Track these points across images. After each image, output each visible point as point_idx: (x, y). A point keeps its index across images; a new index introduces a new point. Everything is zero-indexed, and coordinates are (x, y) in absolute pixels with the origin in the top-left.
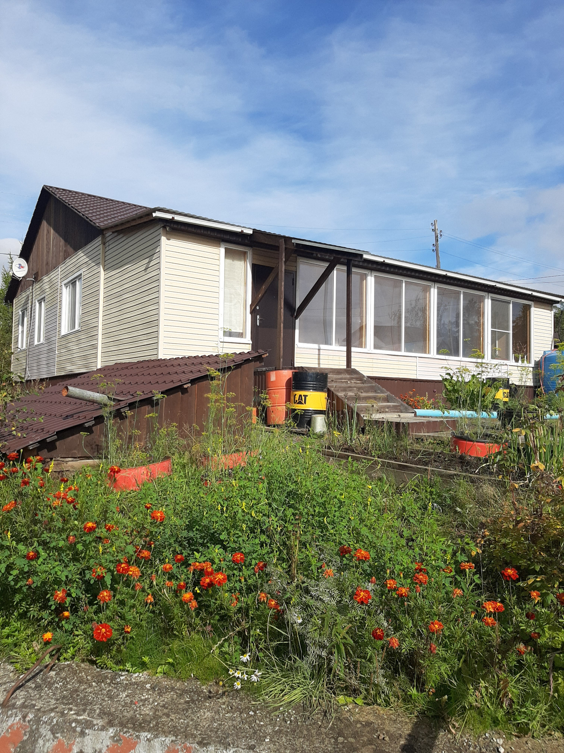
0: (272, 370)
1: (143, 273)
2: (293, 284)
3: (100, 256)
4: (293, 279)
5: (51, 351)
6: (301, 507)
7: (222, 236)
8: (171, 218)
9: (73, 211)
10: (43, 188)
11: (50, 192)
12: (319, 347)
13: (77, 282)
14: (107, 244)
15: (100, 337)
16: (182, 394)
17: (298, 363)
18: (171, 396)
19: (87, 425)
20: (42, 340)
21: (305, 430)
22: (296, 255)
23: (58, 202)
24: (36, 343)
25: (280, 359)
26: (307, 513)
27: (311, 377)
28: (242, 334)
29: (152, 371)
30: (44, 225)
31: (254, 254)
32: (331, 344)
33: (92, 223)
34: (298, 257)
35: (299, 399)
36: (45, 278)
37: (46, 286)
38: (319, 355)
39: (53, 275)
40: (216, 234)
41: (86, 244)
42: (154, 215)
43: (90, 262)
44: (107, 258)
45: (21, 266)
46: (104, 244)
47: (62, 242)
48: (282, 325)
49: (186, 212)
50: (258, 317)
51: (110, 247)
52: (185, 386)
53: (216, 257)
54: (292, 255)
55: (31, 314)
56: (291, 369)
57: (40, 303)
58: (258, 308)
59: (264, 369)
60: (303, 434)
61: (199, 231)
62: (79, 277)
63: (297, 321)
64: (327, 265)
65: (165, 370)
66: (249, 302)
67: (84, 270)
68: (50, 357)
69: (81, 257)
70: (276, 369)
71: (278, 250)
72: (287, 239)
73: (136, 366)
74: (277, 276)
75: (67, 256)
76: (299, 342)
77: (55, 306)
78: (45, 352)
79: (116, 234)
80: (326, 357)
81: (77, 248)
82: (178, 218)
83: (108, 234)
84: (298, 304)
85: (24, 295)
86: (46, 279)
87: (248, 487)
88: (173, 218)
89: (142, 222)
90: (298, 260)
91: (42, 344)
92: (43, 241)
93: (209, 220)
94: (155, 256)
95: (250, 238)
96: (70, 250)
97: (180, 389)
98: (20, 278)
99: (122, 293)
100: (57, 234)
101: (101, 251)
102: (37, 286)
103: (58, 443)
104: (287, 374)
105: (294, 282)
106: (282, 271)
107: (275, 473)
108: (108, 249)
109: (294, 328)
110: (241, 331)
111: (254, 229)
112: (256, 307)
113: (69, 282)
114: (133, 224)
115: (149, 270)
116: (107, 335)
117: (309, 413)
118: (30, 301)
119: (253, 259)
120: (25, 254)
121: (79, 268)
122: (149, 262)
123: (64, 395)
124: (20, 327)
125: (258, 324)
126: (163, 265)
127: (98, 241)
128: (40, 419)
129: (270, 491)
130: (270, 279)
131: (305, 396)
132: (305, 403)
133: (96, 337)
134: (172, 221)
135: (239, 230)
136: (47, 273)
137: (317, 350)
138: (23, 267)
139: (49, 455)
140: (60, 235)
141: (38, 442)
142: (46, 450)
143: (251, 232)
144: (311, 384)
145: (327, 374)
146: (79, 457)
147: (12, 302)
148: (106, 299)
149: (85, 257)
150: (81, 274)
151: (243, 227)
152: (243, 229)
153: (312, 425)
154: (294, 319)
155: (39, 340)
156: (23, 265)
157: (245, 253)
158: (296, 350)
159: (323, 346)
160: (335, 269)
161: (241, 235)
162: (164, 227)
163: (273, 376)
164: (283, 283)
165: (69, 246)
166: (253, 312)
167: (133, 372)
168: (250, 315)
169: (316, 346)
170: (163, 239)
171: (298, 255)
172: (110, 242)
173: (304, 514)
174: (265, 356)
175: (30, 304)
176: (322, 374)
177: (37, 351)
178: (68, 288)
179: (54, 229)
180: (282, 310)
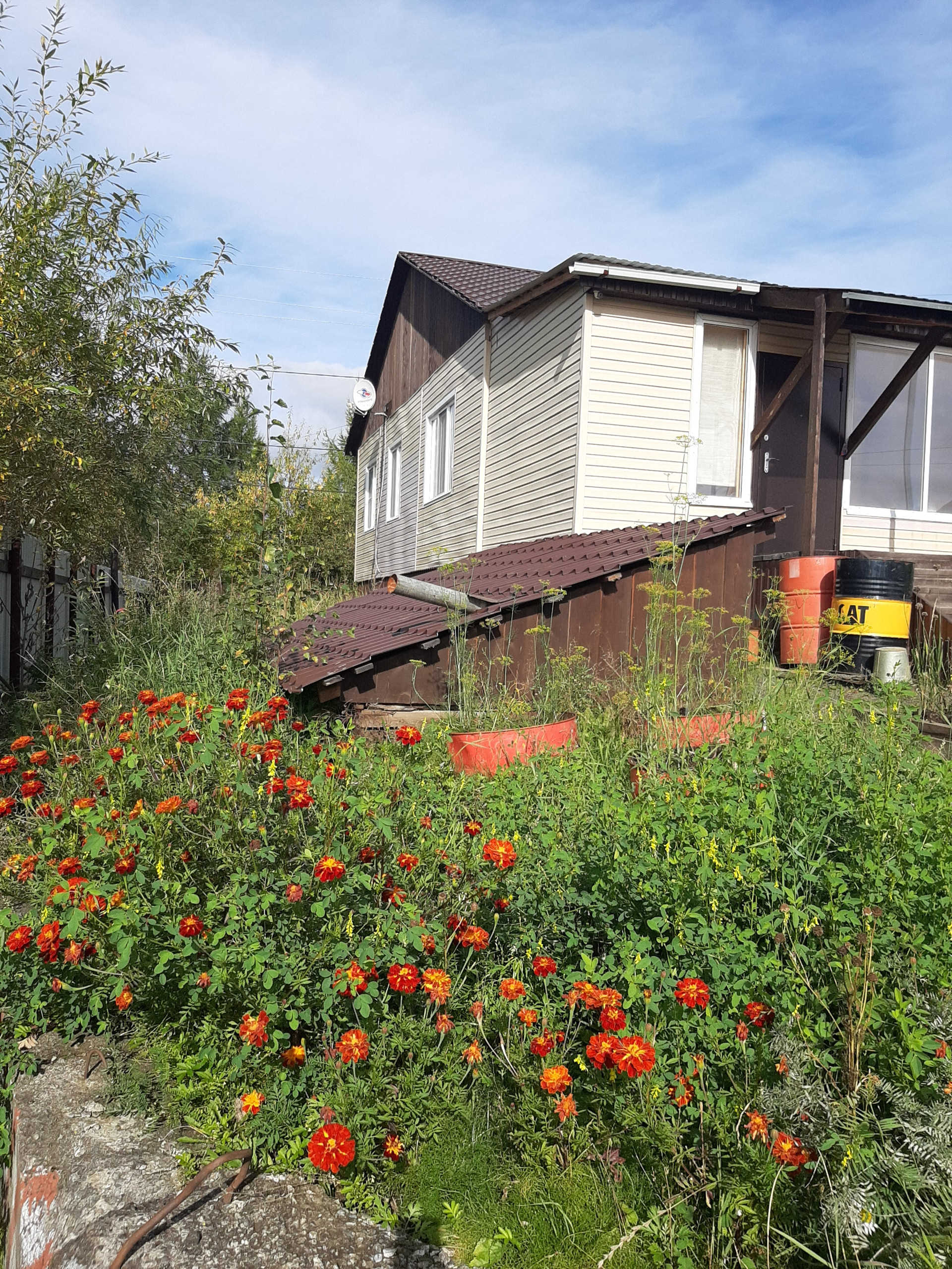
0: (794, 557)
1: (552, 383)
2: (841, 390)
3: (484, 362)
4: (842, 379)
5: (409, 529)
6: (869, 864)
7: (699, 301)
8: (602, 272)
9: (443, 288)
10: (398, 257)
11: (408, 261)
12: (893, 513)
13: (448, 412)
14: (495, 339)
15: (481, 503)
16: (605, 593)
17: (846, 545)
18: (584, 597)
19: (426, 646)
20: (397, 514)
21: (860, 676)
22: (847, 331)
23: (421, 276)
24: (388, 518)
25: (810, 536)
26: (887, 882)
27: (877, 569)
28: (734, 489)
29: (555, 555)
30: (401, 318)
31: (761, 333)
32: (918, 509)
33: (470, 303)
34: (853, 335)
35: (849, 614)
36: (400, 411)
37: (403, 423)
38: (892, 529)
39: (412, 402)
40: (687, 299)
41: (461, 343)
42: (571, 269)
43: (467, 374)
44: (493, 365)
45: (365, 393)
46: (490, 338)
47: (426, 345)
48: (816, 467)
49: (631, 260)
50: (767, 456)
51: (500, 343)
52: (611, 579)
53: (687, 342)
54: (839, 331)
55: (381, 471)
56: (833, 554)
57: (394, 453)
58: (766, 437)
59: (776, 556)
60: (857, 686)
61: (654, 295)
62: (451, 401)
63: (848, 463)
64: (912, 347)
65: (578, 552)
66: (750, 426)
67: (458, 389)
68: (408, 542)
69: (454, 366)
70: (800, 555)
71: (812, 323)
72: (832, 294)
73: (532, 547)
74: (807, 374)
75: (433, 368)
76: (852, 503)
77: (416, 455)
78: (401, 533)
79: (509, 318)
80: (908, 535)
81: (447, 353)
82: (615, 272)
83: (497, 321)
84: (850, 428)
85: (372, 441)
86: (402, 411)
87: (727, 798)
88: (606, 272)
89: (551, 287)
90: (852, 340)
91: (397, 520)
92: (398, 348)
93: (675, 272)
94: (574, 348)
95: (754, 302)
96: (438, 357)
97: (600, 583)
98: (364, 412)
99: (517, 423)
100: (419, 335)
101: (484, 354)
102: (389, 424)
103: (376, 678)
104: (825, 564)
105: (844, 384)
106: (818, 360)
107: (799, 769)
108: (495, 347)
109: (841, 477)
110: (733, 485)
111: (762, 284)
112: (762, 436)
113: (435, 413)
114: (536, 294)
115: (561, 377)
116: (492, 500)
117: (870, 642)
118: (380, 450)
119: (760, 342)
120: (374, 373)
121: (450, 387)
122: (563, 361)
123: (391, 591)
124: (367, 493)
125: (766, 469)
126: (587, 363)
127: (480, 335)
128: (350, 631)
129: (784, 810)
130: (793, 380)
131: (864, 609)
132: (862, 621)
133: (474, 504)
134: (603, 280)
135: (732, 286)
136: (405, 400)
137: (889, 521)
138: (368, 394)
139: (361, 697)
140: (424, 335)
141: (342, 674)
142: (356, 688)
143: (756, 289)
144: (877, 583)
145: (911, 565)
146: (413, 705)
147: (355, 454)
148: (491, 438)
149: (460, 366)
150: (453, 398)
151: (742, 280)
152: (741, 284)
153: (877, 668)
154: (841, 458)
155: (393, 514)
156: (368, 391)
157: (743, 333)
158: (844, 521)
159: (900, 513)
160: (932, 354)
161: (738, 296)
162: (590, 292)
163: (794, 569)
164: (820, 384)
165: (436, 351)
166: (758, 446)
167: (524, 557)
168: (751, 453)
169: (886, 512)
170: (588, 314)
171: (852, 332)
172: (500, 335)
173: (878, 883)
174: (779, 519)
175: (380, 455)
176: (902, 563)
177: (390, 531)
178: (435, 424)
179: (415, 326)
180: (818, 437)
